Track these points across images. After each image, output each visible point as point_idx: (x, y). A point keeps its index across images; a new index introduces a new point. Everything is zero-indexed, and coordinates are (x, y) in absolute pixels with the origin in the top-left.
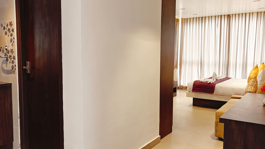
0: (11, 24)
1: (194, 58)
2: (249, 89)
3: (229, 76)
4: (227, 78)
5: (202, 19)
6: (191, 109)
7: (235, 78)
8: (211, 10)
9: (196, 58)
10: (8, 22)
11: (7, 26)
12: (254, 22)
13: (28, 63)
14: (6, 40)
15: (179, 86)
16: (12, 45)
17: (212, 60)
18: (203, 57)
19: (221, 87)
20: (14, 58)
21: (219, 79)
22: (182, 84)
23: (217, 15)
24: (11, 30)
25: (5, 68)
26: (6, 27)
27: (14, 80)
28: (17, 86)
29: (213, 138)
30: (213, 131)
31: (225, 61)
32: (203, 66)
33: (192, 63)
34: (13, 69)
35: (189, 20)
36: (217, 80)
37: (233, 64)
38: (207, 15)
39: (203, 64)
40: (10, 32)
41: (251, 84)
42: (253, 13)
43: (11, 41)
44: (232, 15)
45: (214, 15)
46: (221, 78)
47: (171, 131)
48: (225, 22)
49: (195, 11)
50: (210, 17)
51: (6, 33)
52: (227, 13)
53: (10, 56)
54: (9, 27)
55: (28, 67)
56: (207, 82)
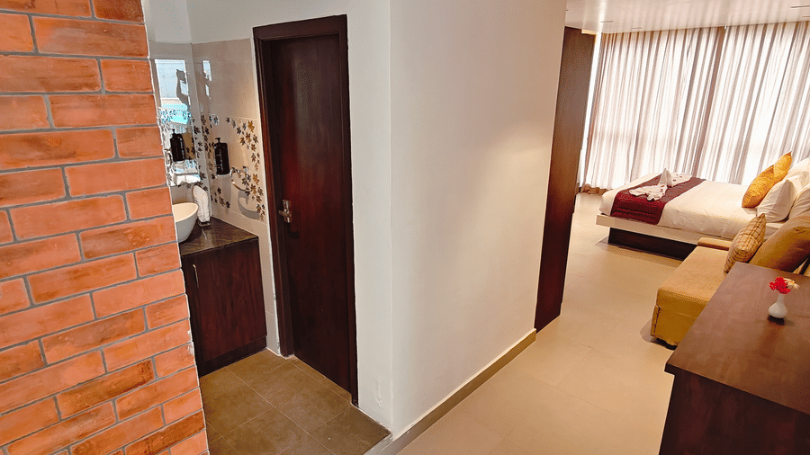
0: (251, 125)
1: (621, 127)
2: (742, 244)
3: (700, 174)
4: (694, 182)
5: (651, 36)
6: (604, 251)
7: (713, 180)
8: (676, 15)
9: (627, 126)
10: (246, 120)
11: (244, 127)
12: (783, 47)
13: (287, 203)
14: (244, 155)
15: (581, 185)
16: (256, 166)
17: (663, 132)
18: (645, 125)
19: (678, 211)
20: (260, 192)
21: (674, 183)
22: (588, 182)
23: (691, 26)
24: (251, 138)
25: (244, 204)
26: (242, 129)
27: (262, 230)
28: (268, 244)
29: (644, 338)
30: (648, 316)
31: (695, 137)
32: (642, 145)
33: (615, 138)
34: (259, 210)
35: (619, 37)
36: (669, 187)
37: (715, 145)
38: (666, 26)
39: (642, 141)
40: (250, 141)
41: (748, 232)
42: (785, 24)
43: (254, 160)
44: (730, 27)
45: (682, 25)
46: (679, 181)
47: (557, 313)
48: (708, 45)
49: (636, 17)
50: (673, 33)
51: (243, 142)
52: (715, 23)
53: (253, 187)
54: (248, 130)
55: (286, 212)
56: (646, 195)
